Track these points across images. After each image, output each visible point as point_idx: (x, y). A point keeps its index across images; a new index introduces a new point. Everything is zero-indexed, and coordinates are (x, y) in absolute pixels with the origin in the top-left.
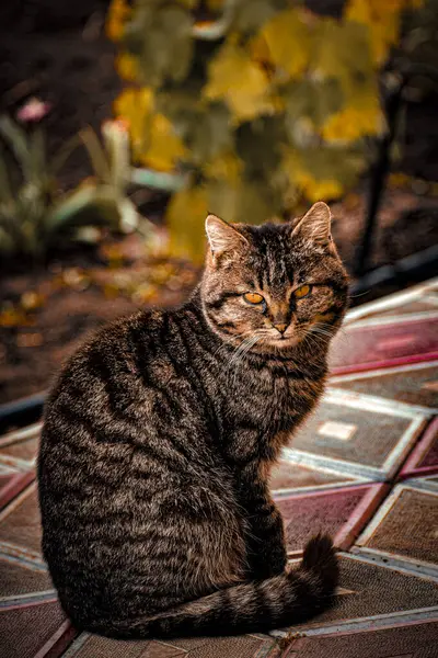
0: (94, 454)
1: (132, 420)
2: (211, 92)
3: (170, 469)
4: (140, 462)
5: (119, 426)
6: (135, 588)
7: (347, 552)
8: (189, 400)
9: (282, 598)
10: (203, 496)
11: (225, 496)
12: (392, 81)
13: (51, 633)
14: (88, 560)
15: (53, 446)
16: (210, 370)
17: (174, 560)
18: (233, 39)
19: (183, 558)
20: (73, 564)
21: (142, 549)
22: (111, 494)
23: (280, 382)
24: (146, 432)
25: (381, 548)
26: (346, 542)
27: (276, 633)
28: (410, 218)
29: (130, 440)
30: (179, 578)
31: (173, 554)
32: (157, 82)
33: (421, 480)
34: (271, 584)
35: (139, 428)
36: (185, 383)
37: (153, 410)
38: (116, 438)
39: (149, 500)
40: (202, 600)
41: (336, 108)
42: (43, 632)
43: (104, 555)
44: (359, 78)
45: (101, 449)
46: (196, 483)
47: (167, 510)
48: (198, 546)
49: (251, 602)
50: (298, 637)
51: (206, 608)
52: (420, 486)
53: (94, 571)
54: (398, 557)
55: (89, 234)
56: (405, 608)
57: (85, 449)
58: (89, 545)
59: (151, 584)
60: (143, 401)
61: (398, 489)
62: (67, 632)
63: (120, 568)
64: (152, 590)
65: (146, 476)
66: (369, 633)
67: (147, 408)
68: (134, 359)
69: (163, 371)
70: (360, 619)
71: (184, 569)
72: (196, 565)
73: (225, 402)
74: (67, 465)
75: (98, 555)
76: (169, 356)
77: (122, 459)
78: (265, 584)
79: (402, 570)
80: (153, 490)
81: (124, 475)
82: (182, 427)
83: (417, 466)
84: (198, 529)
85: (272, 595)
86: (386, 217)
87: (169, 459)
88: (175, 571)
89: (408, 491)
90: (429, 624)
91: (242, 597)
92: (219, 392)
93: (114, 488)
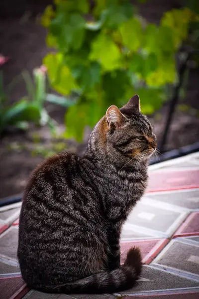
0: (47, 215)
1: (63, 202)
2: (92, 57)
3: (79, 224)
4: (66, 220)
5: (58, 205)
6: (58, 272)
7: (148, 265)
8: (91, 195)
9: (120, 278)
10: (92, 236)
11: (101, 237)
12: (183, 56)
13: (18, 289)
14: (38, 258)
15: (29, 211)
16: (100, 183)
17: (77, 261)
18: (105, 31)
19: (80, 261)
20: (32, 260)
21: (64, 256)
22: (53, 232)
23: (131, 185)
24: (69, 208)
25: (164, 264)
26: (148, 261)
27: (116, 294)
28: (187, 127)
29: (62, 211)
30: (77, 269)
31: (76, 259)
32: (66, 49)
33: (183, 238)
34: (115, 272)
35: (66, 206)
36: (89, 188)
37: (73, 198)
38: (57, 209)
39: (69, 236)
40: (85, 279)
41: (153, 68)
42: (14, 288)
43: (46, 257)
44: (166, 54)
45: (50, 214)
46: (90, 231)
47: (77, 240)
48: (87, 257)
49: (106, 280)
50: (125, 296)
51: (86, 282)
52: (183, 241)
53: (40, 263)
54: (171, 268)
55: (24, 125)
56: (172, 288)
57: (43, 213)
58: (40, 252)
59: (66, 270)
60: (68, 194)
61: (173, 241)
62: (24, 289)
63: (53, 263)
64: (66, 273)
65: (69, 226)
66: (156, 296)
67: (70, 197)
68: (65, 176)
69: (78, 183)
70: (152, 291)
71: (80, 266)
72: (85, 264)
73: (107, 195)
74: (34, 219)
75: (44, 257)
76: (81, 178)
77: (59, 218)
78: (113, 272)
79: (172, 273)
80: (71, 232)
81: (59, 225)
82: (88, 206)
83: (182, 232)
84: (87, 249)
85: (116, 277)
86: (175, 126)
87: (79, 220)
88: (77, 266)
89: (177, 242)
90: (183, 294)
91: (102, 278)
92: (104, 191)
93: (54, 230)
